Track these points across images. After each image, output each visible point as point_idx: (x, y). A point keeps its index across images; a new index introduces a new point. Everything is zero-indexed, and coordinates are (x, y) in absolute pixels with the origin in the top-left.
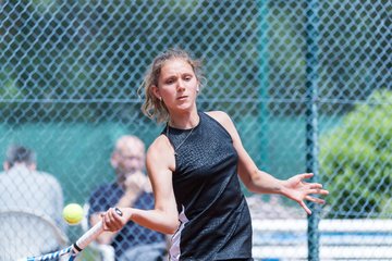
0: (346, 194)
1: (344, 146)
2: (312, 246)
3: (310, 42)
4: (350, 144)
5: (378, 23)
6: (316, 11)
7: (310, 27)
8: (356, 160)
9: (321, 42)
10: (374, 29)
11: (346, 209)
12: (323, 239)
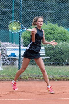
0: (26, 43)
1: (26, 35)
2: (20, 51)
3: (20, 18)
4: (27, 34)
5: (31, 15)
6: (21, 13)
7: (20, 15)
8: (27, 37)
9: (22, 18)
10: (30, 16)
11: (25, 45)
12: (22, 50)
